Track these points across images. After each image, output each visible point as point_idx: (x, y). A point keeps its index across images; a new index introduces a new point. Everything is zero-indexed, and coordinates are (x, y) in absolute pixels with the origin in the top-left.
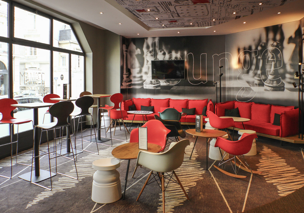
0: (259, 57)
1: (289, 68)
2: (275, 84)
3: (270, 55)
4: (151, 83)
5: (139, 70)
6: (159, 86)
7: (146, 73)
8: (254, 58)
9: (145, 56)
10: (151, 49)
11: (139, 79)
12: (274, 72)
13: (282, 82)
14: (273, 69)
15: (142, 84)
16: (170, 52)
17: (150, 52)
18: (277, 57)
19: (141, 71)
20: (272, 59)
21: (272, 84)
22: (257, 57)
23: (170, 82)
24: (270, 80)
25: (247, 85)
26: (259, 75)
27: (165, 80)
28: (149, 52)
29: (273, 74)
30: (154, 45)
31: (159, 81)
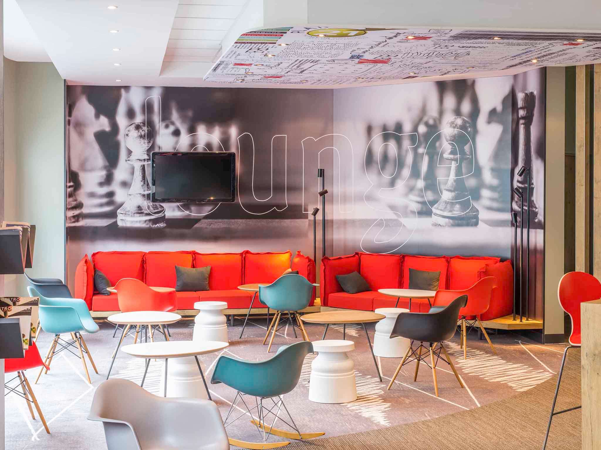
0: (421, 150)
1: (488, 177)
2: (457, 211)
3: (446, 146)
4: (140, 210)
5: (105, 177)
6: (163, 219)
7: (125, 184)
8: (407, 151)
9: (121, 137)
10: (139, 119)
11: (105, 200)
12: (454, 184)
13: (473, 207)
14: (452, 177)
15: (113, 215)
16: (192, 130)
17: (138, 127)
18: (462, 152)
19: (109, 180)
20: (452, 156)
21: (451, 211)
22: (415, 150)
23: (193, 208)
24: (446, 203)
25: (390, 215)
26: (421, 190)
27: (178, 204)
28: (133, 126)
29: (452, 189)
30: (148, 108)
31: (162, 207)
